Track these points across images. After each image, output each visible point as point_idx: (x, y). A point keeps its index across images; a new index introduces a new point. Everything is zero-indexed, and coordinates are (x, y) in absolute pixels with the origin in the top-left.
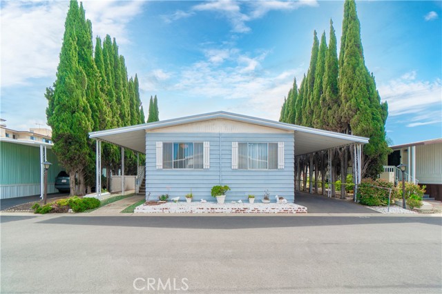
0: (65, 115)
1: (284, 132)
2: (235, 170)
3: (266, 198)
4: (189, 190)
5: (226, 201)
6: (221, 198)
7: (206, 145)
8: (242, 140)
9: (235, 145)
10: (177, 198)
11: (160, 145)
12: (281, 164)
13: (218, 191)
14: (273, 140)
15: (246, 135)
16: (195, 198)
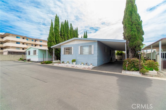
0: (49, 43)
1: (94, 41)
2: (79, 55)
3: (86, 64)
4: (68, 60)
5: (76, 64)
6: (74, 63)
7: (73, 48)
8: (81, 45)
9: (79, 47)
10: (65, 63)
11: (63, 48)
12: (93, 52)
13: (74, 61)
14: (90, 45)
15: (82, 44)
16: (70, 63)
